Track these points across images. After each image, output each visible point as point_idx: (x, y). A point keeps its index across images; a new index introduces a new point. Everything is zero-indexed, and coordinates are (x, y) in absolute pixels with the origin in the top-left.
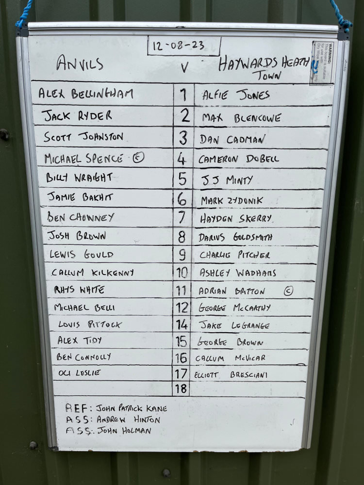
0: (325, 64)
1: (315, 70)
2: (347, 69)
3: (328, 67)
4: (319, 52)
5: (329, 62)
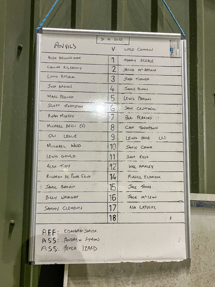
1: (172, 52)
2: (186, 51)
3: (178, 50)
4: (173, 44)
5: (178, 48)
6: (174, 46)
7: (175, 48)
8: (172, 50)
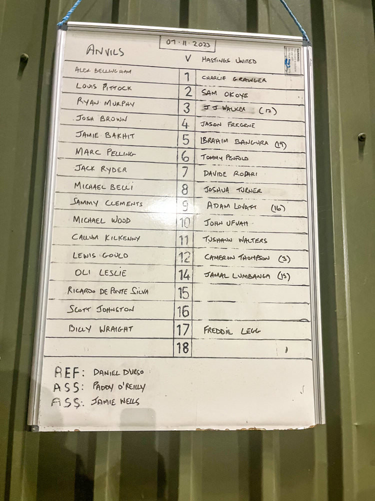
0: (295, 62)
1: (288, 66)
2: (312, 65)
3: (298, 64)
4: (289, 53)
5: (298, 60)
6: (291, 56)
7: (293, 60)
8: (288, 62)
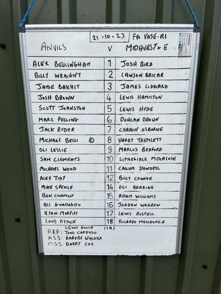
0: (186, 46)
1: (181, 49)
2: (198, 48)
4: (183, 39)
5: (189, 44)
8: (181, 46)
